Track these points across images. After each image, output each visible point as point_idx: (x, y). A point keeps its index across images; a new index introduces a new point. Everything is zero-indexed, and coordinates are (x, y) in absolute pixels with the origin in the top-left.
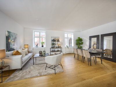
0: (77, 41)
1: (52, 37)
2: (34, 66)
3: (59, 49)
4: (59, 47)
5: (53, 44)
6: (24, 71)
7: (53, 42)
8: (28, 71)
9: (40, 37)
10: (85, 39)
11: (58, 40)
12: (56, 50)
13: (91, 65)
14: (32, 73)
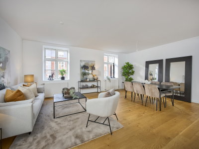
0: (124, 68)
1: (81, 61)
2: (56, 120)
3: (95, 84)
4: (94, 80)
5: (84, 74)
6: (39, 135)
7: (83, 71)
8: (48, 136)
9: (56, 60)
10: (137, 65)
11: (92, 67)
12: (90, 84)
13: (160, 110)
14: (60, 138)
